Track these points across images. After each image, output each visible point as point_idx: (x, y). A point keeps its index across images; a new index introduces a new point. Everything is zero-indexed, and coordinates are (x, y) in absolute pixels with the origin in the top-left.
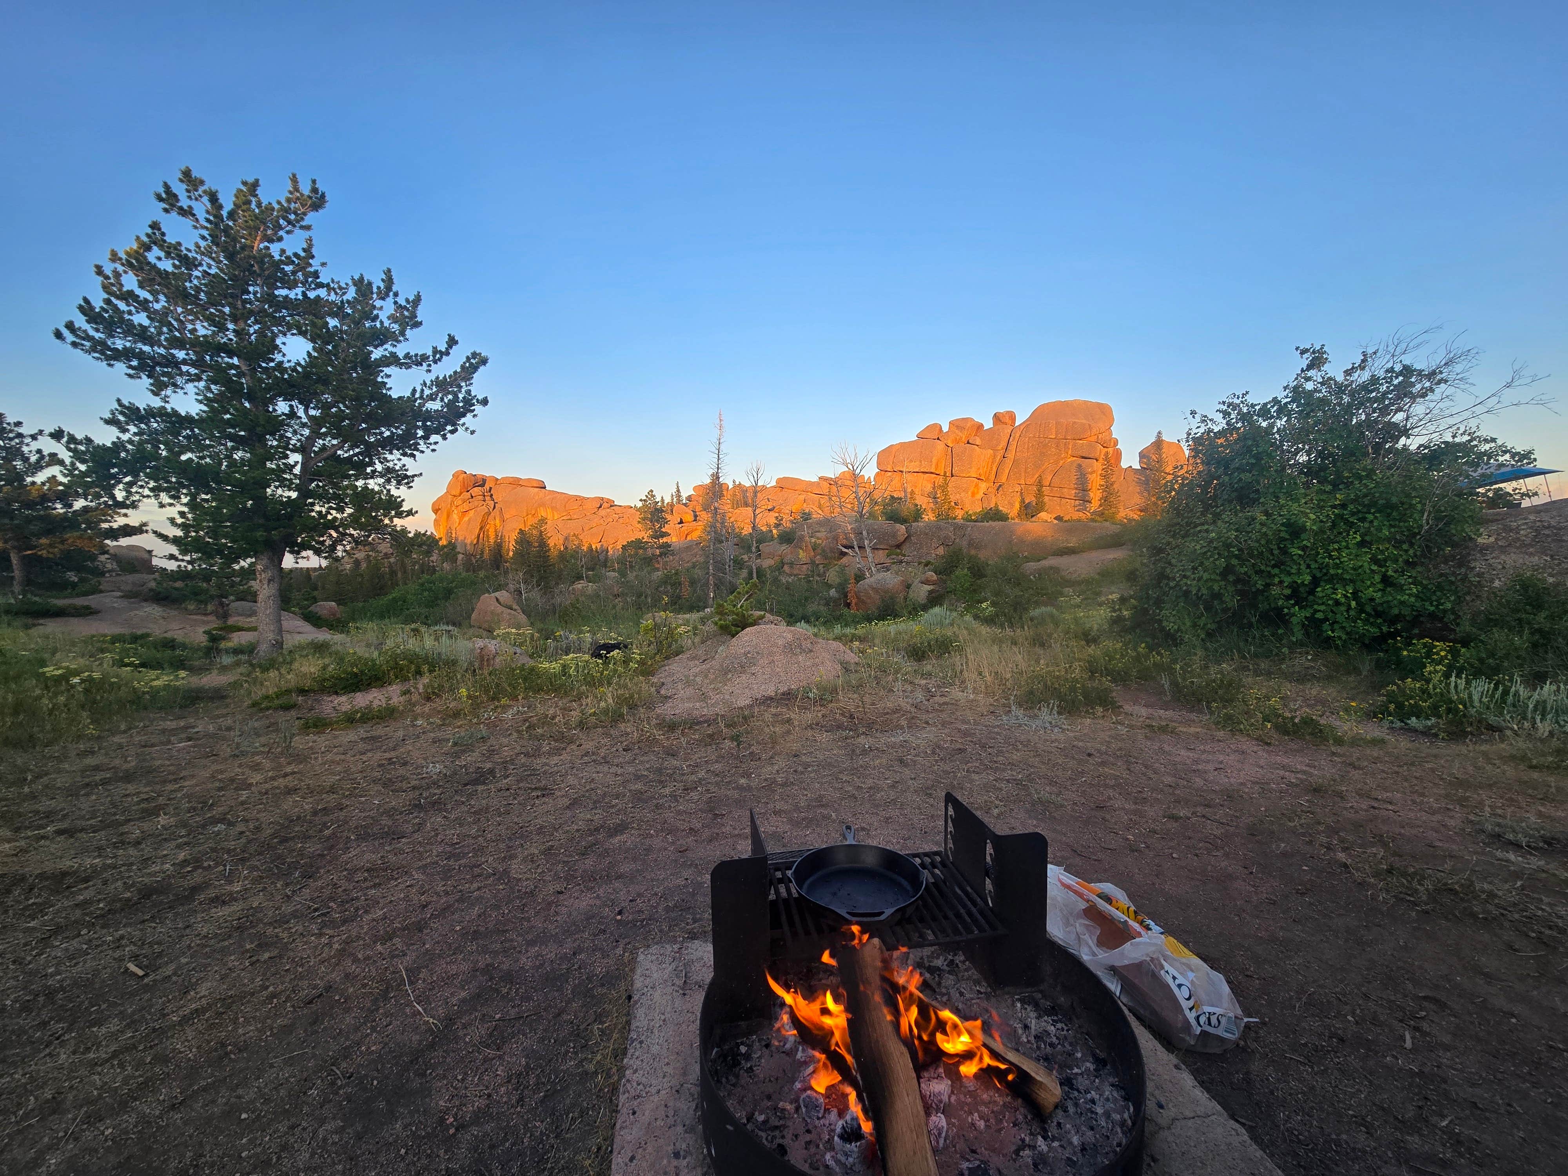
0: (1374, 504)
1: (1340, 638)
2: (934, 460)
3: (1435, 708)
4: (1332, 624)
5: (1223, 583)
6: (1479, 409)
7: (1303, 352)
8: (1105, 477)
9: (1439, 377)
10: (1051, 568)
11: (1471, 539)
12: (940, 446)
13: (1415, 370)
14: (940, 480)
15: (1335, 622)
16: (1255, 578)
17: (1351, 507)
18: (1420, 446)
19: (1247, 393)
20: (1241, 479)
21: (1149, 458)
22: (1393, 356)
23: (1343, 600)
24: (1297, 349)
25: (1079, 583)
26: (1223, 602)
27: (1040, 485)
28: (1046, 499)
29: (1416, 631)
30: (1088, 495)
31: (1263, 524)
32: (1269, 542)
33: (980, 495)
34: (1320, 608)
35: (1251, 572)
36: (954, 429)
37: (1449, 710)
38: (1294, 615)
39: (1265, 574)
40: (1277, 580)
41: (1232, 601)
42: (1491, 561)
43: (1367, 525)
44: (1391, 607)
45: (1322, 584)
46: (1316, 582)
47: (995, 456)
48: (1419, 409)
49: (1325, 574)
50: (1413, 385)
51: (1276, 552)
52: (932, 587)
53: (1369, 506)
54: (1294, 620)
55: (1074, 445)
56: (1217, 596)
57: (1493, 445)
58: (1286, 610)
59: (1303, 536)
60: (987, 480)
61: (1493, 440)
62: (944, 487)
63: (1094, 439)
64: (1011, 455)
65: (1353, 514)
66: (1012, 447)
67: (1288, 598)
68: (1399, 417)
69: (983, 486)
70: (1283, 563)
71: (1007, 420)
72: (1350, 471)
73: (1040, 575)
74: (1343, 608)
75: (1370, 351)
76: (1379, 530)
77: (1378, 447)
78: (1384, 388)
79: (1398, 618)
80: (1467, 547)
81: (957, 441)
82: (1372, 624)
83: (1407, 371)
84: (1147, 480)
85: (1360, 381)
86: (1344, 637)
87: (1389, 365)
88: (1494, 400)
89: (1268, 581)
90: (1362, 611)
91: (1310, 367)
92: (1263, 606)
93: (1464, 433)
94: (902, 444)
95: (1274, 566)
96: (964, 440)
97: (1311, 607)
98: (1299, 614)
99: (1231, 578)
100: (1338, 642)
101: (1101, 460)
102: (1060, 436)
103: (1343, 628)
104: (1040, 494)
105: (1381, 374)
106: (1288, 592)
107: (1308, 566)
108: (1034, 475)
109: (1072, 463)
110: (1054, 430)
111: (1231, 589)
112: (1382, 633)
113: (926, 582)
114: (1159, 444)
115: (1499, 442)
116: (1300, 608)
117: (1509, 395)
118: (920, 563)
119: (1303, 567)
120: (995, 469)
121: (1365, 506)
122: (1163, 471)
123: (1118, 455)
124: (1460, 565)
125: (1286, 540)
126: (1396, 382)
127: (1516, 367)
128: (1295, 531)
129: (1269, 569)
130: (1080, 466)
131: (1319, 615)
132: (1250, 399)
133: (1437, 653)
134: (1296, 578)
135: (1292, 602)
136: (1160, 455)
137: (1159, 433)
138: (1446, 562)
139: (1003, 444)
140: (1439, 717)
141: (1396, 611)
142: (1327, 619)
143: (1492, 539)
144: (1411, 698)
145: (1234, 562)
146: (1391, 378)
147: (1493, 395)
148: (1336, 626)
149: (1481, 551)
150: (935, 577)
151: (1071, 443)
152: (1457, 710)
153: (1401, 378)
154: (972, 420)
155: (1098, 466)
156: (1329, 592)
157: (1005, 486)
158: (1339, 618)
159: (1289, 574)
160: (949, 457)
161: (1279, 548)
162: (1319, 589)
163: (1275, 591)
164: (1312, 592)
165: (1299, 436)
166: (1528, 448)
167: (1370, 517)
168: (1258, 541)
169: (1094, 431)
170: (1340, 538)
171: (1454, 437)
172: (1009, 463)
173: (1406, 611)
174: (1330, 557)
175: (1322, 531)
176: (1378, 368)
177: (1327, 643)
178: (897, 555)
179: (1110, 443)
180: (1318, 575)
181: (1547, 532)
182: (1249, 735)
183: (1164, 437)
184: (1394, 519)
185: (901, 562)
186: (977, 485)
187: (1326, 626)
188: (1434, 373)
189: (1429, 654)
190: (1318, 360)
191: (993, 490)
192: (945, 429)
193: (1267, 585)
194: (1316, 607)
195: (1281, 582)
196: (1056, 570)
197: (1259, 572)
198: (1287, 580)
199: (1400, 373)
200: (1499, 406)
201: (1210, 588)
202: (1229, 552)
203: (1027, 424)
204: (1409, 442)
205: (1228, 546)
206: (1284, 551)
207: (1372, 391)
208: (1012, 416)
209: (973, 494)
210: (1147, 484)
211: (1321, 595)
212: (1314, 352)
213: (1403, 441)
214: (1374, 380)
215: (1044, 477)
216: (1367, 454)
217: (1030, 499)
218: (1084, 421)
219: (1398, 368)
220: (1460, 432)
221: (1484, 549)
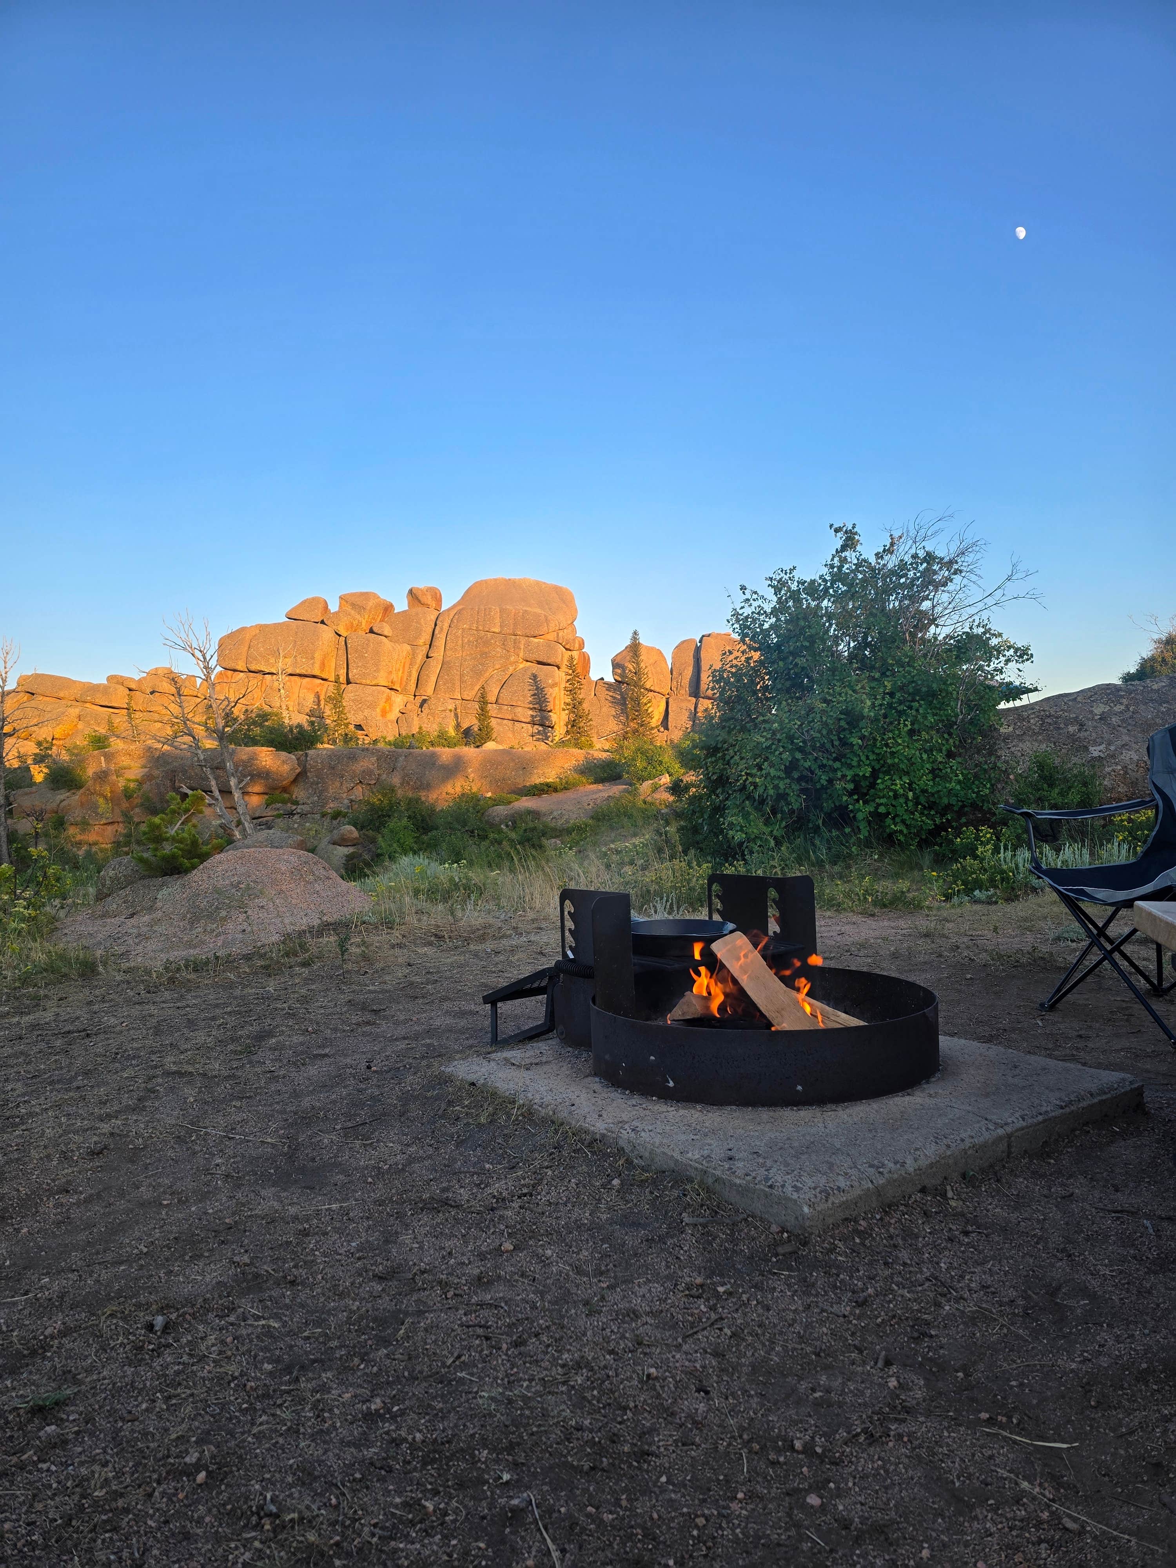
0: (917, 692)
1: (901, 832)
2: (318, 656)
3: (992, 880)
4: (893, 818)
5: (788, 781)
6: (990, 601)
7: (837, 531)
8: (571, 692)
9: (956, 566)
10: (529, 812)
11: (995, 729)
12: (327, 633)
13: (936, 558)
14: (329, 689)
15: (897, 815)
16: (819, 772)
17: (898, 695)
18: (947, 636)
19: (794, 568)
20: (796, 665)
21: (623, 668)
22: (915, 542)
23: (901, 791)
24: (831, 526)
25: (569, 831)
26: (789, 804)
27: (483, 702)
28: (493, 722)
29: (963, 820)
30: (548, 718)
31: (823, 711)
32: (830, 731)
33: (394, 714)
34: (883, 801)
35: (814, 767)
36: (348, 608)
37: (1003, 879)
38: (859, 810)
39: (827, 769)
40: (839, 774)
41: (796, 802)
42: (1013, 749)
43: (914, 712)
44: (940, 798)
45: (881, 775)
46: (875, 774)
47: (414, 655)
48: (943, 597)
49: (883, 766)
50: (935, 573)
51: (837, 743)
52: (351, 850)
53: (912, 695)
54: (860, 816)
55: (527, 645)
56: (782, 797)
57: (1000, 639)
58: (851, 807)
59: (862, 724)
60: (405, 691)
61: (1000, 635)
62: (336, 701)
63: (552, 636)
64: (438, 654)
65: (900, 703)
66: (440, 642)
67: (851, 794)
68: (926, 605)
69: (399, 701)
70: (844, 756)
71: (428, 599)
72: (893, 658)
73: (514, 823)
74: (902, 800)
75: (896, 535)
76: (925, 718)
77: (913, 635)
78: (911, 574)
79: (948, 807)
80: (993, 737)
81: (351, 627)
82: (927, 816)
83: (930, 558)
84: (624, 699)
85: (890, 566)
86: (905, 831)
87: (913, 551)
88: (999, 593)
89: (831, 775)
90: (917, 803)
91: (844, 548)
92: (827, 805)
93: (978, 626)
94: (262, 628)
95: (835, 760)
96: (365, 626)
97: (874, 801)
98: (863, 810)
99: (796, 775)
100: (901, 838)
101: (564, 668)
102: (506, 630)
103: (903, 821)
104: (483, 714)
105: (908, 559)
106: (850, 786)
107: (867, 758)
108: (473, 685)
109: (525, 670)
110: (497, 621)
111: (796, 787)
112: (935, 825)
113: (342, 842)
114: (635, 648)
115: (1005, 638)
116: (864, 803)
117: (1012, 589)
118: (324, 815)
119: (863, 758)
120: (415, 675)
121: (909, 694)
122: (642, 687)
123: (586, 661)
124: (990, 754)
125: (844, 730)
126: (921, 568)
127: (1014, 561)
128: (853, 719)
129: (831, 763)
130: (534, 677)
131: (882, 810)
132: (797, 575)
133: (984, 836)
134: (857, 771)
135: (856, 797)
136: (638, 664)
137: (635, 633)
138: (978, 753)
139: (426, 637)
140: (996, 887)
141: (945, 801)
142: (889, 813)
143: (1011, 729)
144: (973, 873)
145: (798, 755)
146: (917, 563)
147: (999, 588)
148: (898, 820)
149: (1004, 740)
150: (356, 834)
151: (523, 640)
152: (1008, 878)
153: (925, 565)
154: (375, 596)
155: (561, 676)
156: (889, 783)
157: (433, 701)
158: (900, 811)
159: (850, 767)
160: (342, 651)
161: (840, 739)
162: (879, 781)
163: (838, 785)
164: (873, 785)
165: (844, 620)
166: (1025, 644)
167: (915, 705)
168: (819, 732)
169: (552, 625)
170: (891, 728)
171: (971, 628)
172: (435, 667)
173: (953, 801)
174: (887, 745)
175: (877, 720)
176: (905, 552)
177: (889, 840)
178: (284, 802)
179: (574, 645)
180: (877, 767)
181: (1049, 720)
182: (853, 911)
183: (643, 640)
184: (935, 708)
185: (291, 814)
186: (388, 699)
187: (888, 821)
188: (951, 562)
189: (977, 838)
190: (850, 541)
191: (414, 707)
192: (334, 607)
193: (830, 781)
194: (877, 800)
195: (844, 776)
196: (535, 814)
197: (822, 766)
198: (849, 774)
199: (924, 560)
200: (1003, 599)
201: (776, 787)
202: (792, 743)
203: (459, 610)
204: (938, 630)
205: (791, 738)
206: (844, 743)
207: (901, 577)
208: (437, 598)
209: (384, 713)
210: (624, 704)
211: (881, 786)
212: (846, 532)
213: (932, 629)
214: (903, 565)
215: (488, 689)
216: (904, 641)
217: (470, 721)
218: (538, 611)
219: (921, 554)
220: (976, 624)
221: (1006, 738)
